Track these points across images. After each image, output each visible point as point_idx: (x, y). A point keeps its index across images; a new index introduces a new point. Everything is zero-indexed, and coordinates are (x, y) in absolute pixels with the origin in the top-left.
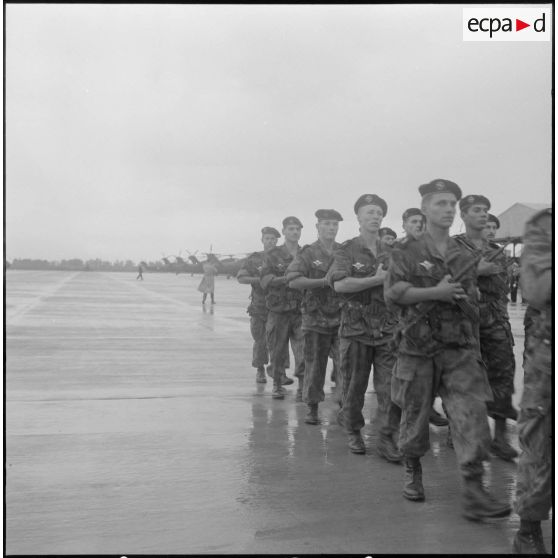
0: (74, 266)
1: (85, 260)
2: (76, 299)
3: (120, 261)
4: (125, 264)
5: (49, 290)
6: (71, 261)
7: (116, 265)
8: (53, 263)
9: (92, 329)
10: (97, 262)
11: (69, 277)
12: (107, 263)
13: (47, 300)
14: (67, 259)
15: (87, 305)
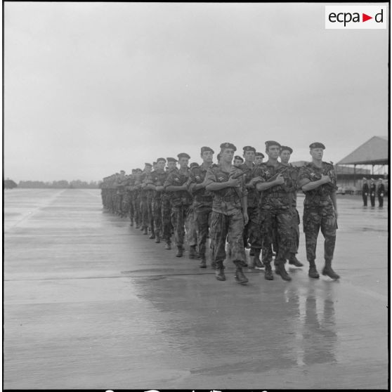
0: (62, 185)
3: (94, 181)
5: (45, 202)
6: (59, 182)
7: (91, 184)
8: (48, 183)
9: (75, 229)
10: (78, 182)
11: (59, 193)
12: (86, 183)
13: (44, 209)
15: (72, 212)
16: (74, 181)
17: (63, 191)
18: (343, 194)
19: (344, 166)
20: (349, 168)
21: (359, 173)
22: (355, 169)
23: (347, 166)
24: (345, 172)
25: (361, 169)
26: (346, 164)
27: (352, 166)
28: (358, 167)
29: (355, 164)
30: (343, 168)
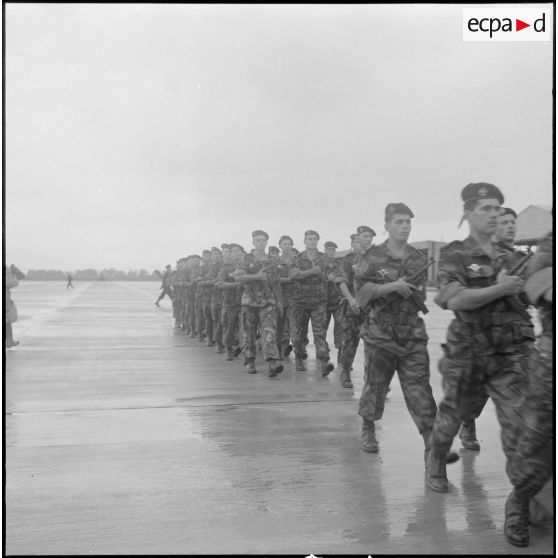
0: (89, 275)
1: (99, 269)
2: (90, 309)
4: (138, 272)
5: (64, 300)
6: (85, 271)
10: (112, 271)
11: (84, 287)
14: (81, 270)
16: (105, 270)
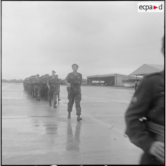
0: (13, 81)
16: (19, 80)
17: (13, 84)
18: (131, 88)
19: (132, 76)
20: (134, 77)
21: (138, 79)
22: (137, 77)
23: (133, 76)
24: (133, 78)
25: (139, 78)
26: (133, 75)
27: (136, 76)
28: (138, 76)
29: (137, 75)
30: (132, 77)
